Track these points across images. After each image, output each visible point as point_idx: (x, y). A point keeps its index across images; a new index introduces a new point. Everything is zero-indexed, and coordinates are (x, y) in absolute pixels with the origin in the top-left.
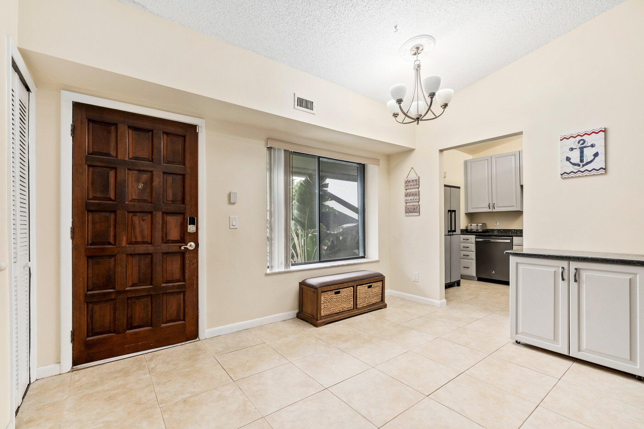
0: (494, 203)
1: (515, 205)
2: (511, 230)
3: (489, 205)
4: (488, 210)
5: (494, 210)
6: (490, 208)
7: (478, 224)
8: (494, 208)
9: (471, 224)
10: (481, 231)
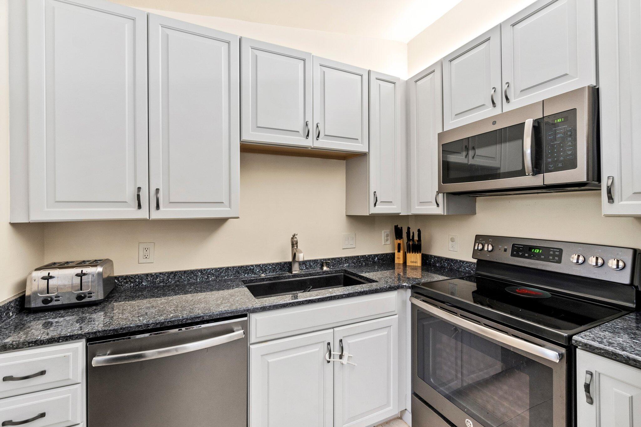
0: (157, 190)
1: (225, 199)
2: (192, 272)
3: (138, 196)
4: (132, 213)
5: (156, 215)
6: (139, 206)
7: (85, 270)
8: (158, 207)
9: (45, 273)
10: (101, 297)
